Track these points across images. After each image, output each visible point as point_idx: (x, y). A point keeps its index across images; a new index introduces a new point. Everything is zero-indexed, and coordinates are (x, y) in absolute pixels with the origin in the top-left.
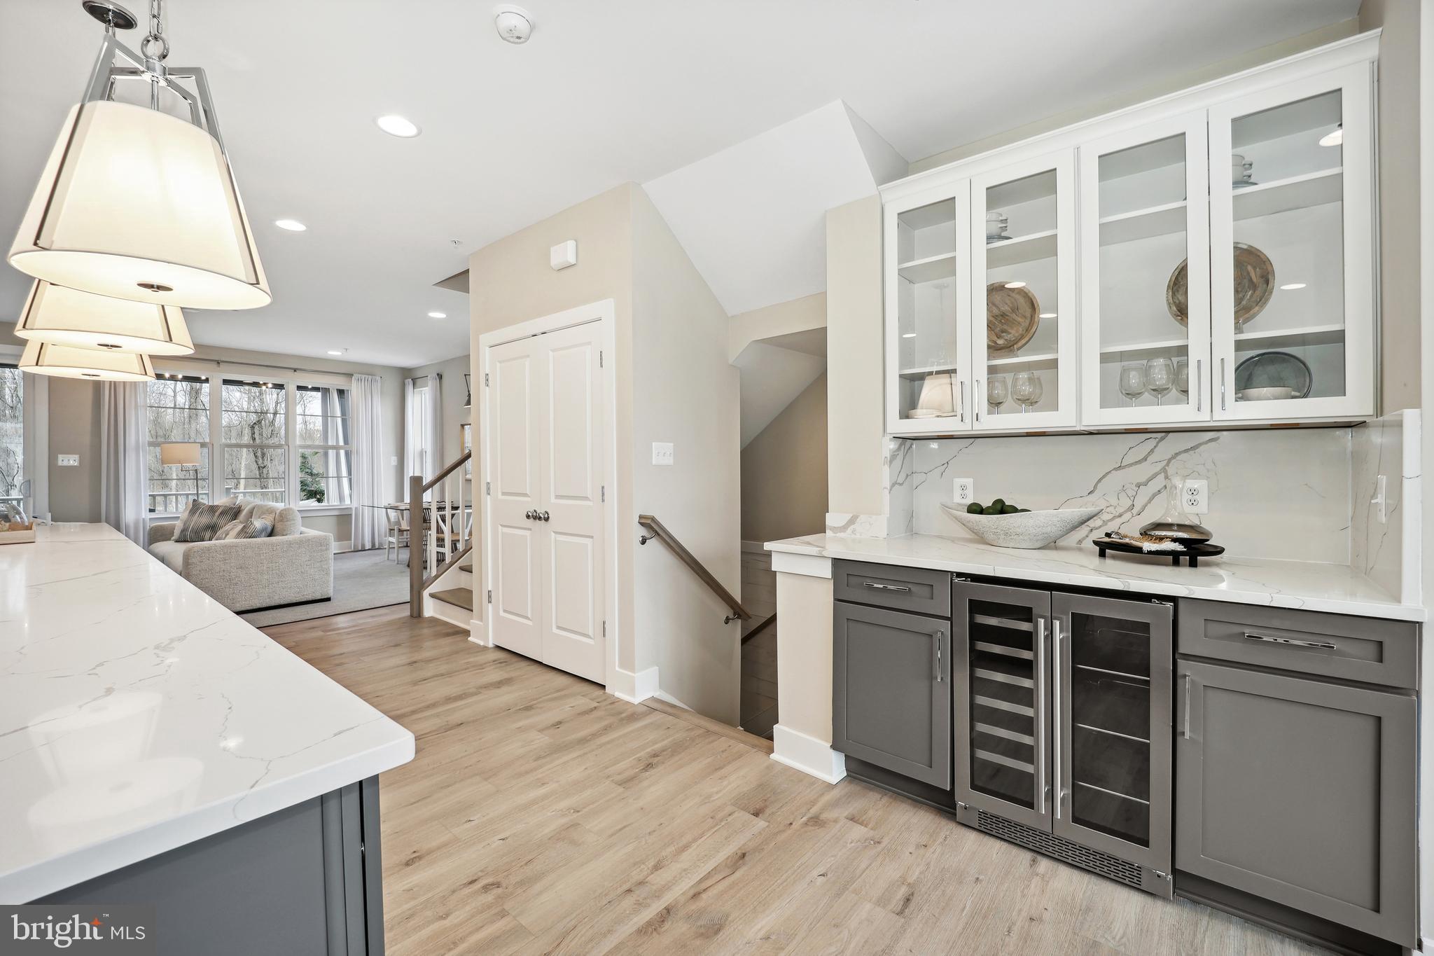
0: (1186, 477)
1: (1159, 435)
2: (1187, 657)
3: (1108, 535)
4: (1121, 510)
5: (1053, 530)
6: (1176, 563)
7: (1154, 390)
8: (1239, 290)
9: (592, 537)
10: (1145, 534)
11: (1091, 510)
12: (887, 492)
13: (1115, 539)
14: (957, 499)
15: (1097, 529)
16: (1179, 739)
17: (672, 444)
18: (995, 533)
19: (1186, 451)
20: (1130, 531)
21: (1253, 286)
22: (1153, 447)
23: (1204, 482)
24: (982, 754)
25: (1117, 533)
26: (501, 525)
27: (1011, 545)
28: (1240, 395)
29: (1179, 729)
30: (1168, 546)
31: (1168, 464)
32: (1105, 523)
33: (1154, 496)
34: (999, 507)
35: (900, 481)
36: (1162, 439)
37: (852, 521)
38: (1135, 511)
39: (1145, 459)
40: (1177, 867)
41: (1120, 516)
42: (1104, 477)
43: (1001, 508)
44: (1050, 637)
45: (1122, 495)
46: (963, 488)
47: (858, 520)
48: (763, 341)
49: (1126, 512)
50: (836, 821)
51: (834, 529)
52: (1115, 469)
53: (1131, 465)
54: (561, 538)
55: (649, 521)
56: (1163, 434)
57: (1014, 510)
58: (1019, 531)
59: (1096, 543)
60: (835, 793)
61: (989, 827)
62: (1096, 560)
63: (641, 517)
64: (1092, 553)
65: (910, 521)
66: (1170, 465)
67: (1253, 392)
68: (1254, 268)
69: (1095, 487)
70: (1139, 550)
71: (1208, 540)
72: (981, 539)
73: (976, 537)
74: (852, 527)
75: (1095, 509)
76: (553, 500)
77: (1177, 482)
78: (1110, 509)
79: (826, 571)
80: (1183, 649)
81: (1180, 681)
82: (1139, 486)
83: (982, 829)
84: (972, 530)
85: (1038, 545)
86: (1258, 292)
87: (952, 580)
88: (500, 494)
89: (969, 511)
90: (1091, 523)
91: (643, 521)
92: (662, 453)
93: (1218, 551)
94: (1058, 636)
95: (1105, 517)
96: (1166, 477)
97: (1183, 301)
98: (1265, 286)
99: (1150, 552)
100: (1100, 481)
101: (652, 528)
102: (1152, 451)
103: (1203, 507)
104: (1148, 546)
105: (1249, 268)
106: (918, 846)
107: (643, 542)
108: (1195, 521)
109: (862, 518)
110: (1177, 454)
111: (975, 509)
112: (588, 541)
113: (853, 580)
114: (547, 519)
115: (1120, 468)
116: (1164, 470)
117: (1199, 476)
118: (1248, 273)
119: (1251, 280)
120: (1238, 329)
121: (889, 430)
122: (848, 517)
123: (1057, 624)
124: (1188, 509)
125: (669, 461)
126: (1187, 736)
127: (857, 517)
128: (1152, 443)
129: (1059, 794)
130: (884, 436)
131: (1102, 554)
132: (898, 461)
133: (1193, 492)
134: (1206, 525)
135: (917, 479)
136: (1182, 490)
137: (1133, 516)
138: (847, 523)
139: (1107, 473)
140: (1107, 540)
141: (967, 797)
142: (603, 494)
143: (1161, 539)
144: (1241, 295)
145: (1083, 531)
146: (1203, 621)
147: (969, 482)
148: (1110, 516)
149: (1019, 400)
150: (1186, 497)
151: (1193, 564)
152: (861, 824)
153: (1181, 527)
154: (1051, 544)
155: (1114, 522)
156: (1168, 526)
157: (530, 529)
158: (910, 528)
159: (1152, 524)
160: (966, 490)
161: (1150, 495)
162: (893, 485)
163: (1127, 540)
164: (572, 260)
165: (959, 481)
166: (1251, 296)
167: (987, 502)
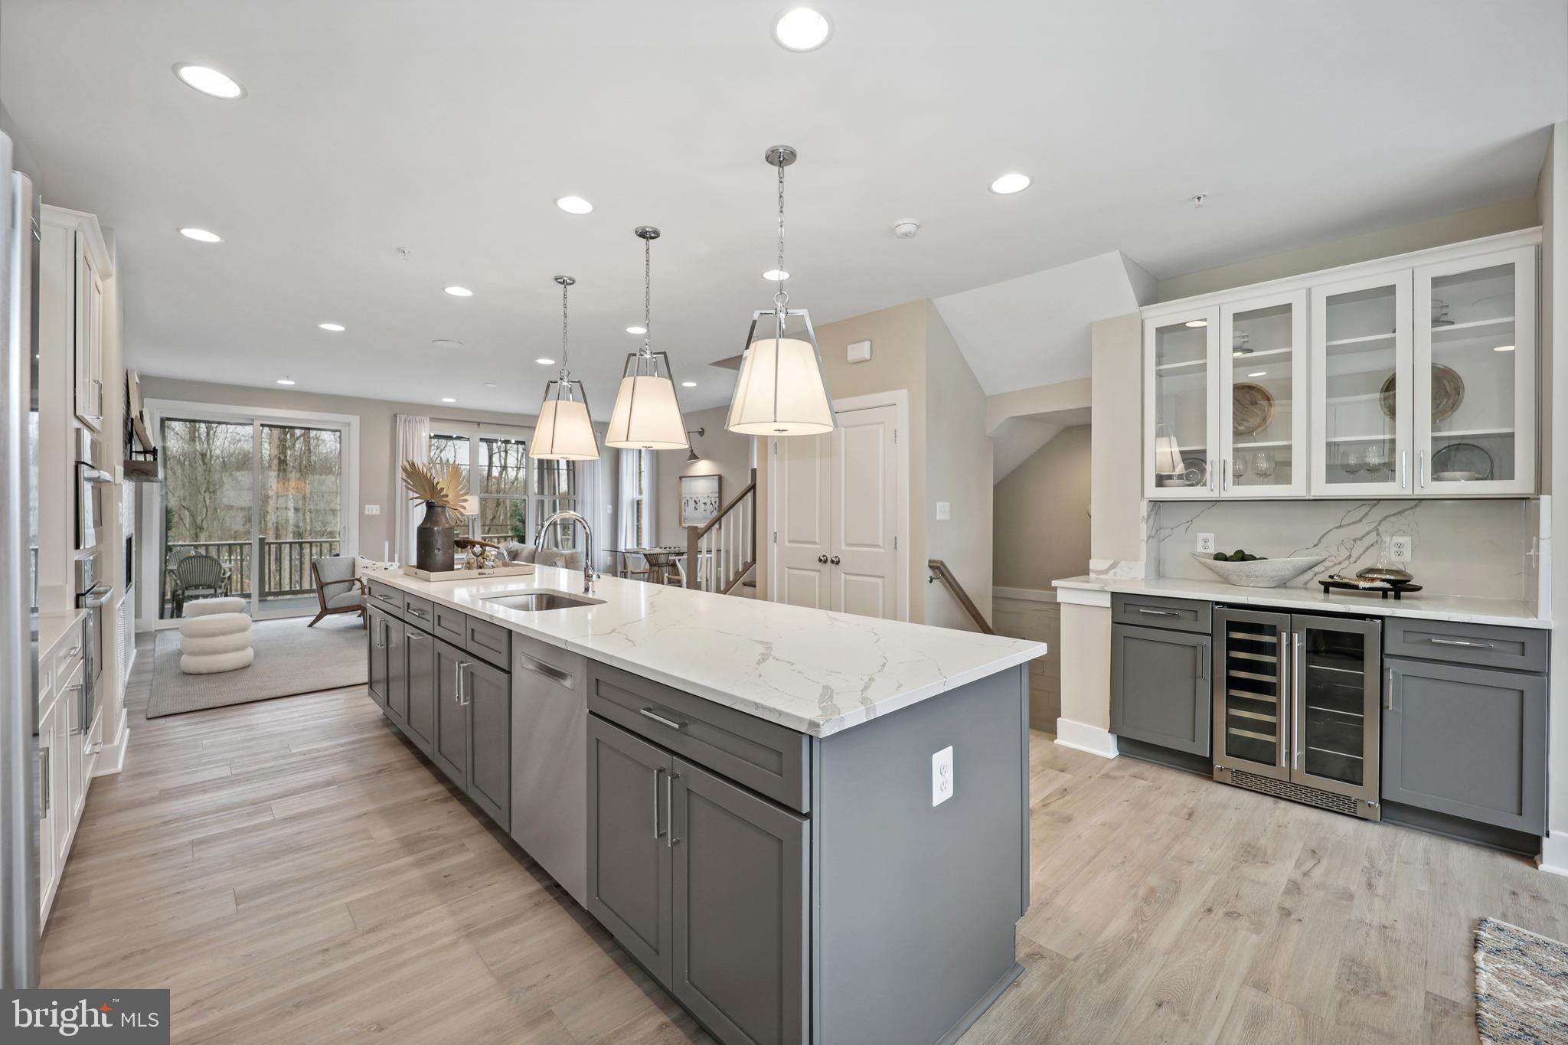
0: (1392, 535)
1: (1372, 502)
2: (1391, 656)
3: (1331, 577)
4: (1341, 559)
5: (1286, 573)
6: (1385, 596)
7: (1369, 470)
8: (1437, 397)
9: (883, 577)
10: (1360, 576)
11: (1315, 558)
12: (1144, 543)
13: (1336, 579)
14: (1200, 549)
15: (1320, 573)
16: (1385, 711)
17: (949, 503)
18: (1238, 576)
19: (1394, 515)
20: (1349, 574)
21: (1447, 395)
22: (1367, 511)
23: (1408, 539)
24: (1234, 731)
25: (1338, 576)
26: (788, 568)
27: (1251, 585)
28: (1435, 476)
29: (1385, 704)
30: (1378, 584)
31: (1379, 524)
32: (1327, 569)
33: (1368, 548)
34: (1240, 556)
35: (1153, 535)
36: (1375, 505)
37: (1113, 566)
38: (1352, 560)
39: (1361, 520)
40: (1383, 798)
41: (1340, 563)
42: (1327, 533)
43: (1241, 557)
44: (1291, 645)
45: (1342, 548)
46: (1206, 541)
47: (1119, 565)
48: (1016, 417)
49: (1344, 560)
50: (1123, 777)
51: (1098, 572)
52: (1336, 528)
53: (1349, 525)
54: (850, 577)
55: (939, 565)
56: (1376, 501)
57: (1253, 558)
58: (1257, 573)
59: (1321, 582)
60: (1114, 763)
61: (1240, 782)
62: (1322, 595)
63: (930, 561)
64: (1318, 590)
65: (1158, 566)
66: (1382, 525)
67: (1446, 474)
68: (1449, 382)
69: (1319, 541)
70: (1356, 587)
71: (1409, 581)
72: (1226, 580)
73: (1223, 580)
74: (1113, 571)
75: (1321, 558)
76: (843, 547)
77: (1387, 539)
78: (1333, 558)
79: (1106, 601)
80: (1388, 651)
81: (1385, 673)
82: (1355, 540)
83: (1234, 784)
84: (1217, 574)
85: (1274, 585)
86: (1451, 401)
87: (1212, 607)
88: (786, 542)
89: (1215, 559)
90: (1316, 569)
91: (932, 564)
92: (942, 511)
93: (1418, 589)
94: (1296, 645)
95: (1327, 564)
96: (1378, 535)
97: (1392, 404)
98: (1457, 396)
99: (1364, 589)
100: (1323, 536)
101: (939, 569)
102: (1366, 514)
103: (1407, 556)
104: (1362, 584)
105: (1445, 382)
106: (1189, 792)
107: (931, 581)
108: (1402, 568)
109: (1122, 563)
110: (1386, 517)
111: (1220, 557)
112: (879, 581)
113: (1129, 608)
114: (838, 563)
115: (1340, 527)
116: (1376, 529)
117: (1404, 534)
118: (1444, 386)
119: (1446, 391)
120: (1435, 428)
121: (1145, 496)
122: (1111, 562)
123: (1296, 636)
124: (1395, 558)
125: (947, 517)
126: (1390, 708)
127: (1118, 563)
128: (1365, 510)
129: (1296, 754)
130: (1141, 500)
131: (1327, 591)
132: (1151, 520)
133: (1399, 546)
134: (1409, 571)
135: (1164, 533)
136: (1389, 545)
137: (1350, 564)
138: (1109, 568)
139: (1329, 531)
140: (1330, 580)
141: (1222, 761)
142: (896, 543)
143: (1373, 580)
144: (1438, 402)
145: (1310, 574)
146: (1402, 632)
147: (1211, 536)
148: (1332, 564)
149: (1258, 474)
150: (1394, 549)
151: (1398, 597)
152: (1142, 779)
153: (1389, 572)
154: (1283, 584)
155: (1334, 568)
156: (1379, 571)
157: (819, 571)
158: (1159, 572)
159: (1366, 569)
160: (1207, 541)
161: (1364, 548)
162: (1148, 539)
163: (1346, 581)
164: (868, 356)
165: (1201, 536)
166: (1447, 402)
167: (1230, 553)
